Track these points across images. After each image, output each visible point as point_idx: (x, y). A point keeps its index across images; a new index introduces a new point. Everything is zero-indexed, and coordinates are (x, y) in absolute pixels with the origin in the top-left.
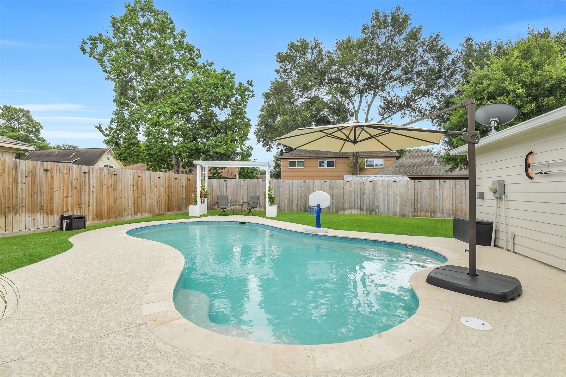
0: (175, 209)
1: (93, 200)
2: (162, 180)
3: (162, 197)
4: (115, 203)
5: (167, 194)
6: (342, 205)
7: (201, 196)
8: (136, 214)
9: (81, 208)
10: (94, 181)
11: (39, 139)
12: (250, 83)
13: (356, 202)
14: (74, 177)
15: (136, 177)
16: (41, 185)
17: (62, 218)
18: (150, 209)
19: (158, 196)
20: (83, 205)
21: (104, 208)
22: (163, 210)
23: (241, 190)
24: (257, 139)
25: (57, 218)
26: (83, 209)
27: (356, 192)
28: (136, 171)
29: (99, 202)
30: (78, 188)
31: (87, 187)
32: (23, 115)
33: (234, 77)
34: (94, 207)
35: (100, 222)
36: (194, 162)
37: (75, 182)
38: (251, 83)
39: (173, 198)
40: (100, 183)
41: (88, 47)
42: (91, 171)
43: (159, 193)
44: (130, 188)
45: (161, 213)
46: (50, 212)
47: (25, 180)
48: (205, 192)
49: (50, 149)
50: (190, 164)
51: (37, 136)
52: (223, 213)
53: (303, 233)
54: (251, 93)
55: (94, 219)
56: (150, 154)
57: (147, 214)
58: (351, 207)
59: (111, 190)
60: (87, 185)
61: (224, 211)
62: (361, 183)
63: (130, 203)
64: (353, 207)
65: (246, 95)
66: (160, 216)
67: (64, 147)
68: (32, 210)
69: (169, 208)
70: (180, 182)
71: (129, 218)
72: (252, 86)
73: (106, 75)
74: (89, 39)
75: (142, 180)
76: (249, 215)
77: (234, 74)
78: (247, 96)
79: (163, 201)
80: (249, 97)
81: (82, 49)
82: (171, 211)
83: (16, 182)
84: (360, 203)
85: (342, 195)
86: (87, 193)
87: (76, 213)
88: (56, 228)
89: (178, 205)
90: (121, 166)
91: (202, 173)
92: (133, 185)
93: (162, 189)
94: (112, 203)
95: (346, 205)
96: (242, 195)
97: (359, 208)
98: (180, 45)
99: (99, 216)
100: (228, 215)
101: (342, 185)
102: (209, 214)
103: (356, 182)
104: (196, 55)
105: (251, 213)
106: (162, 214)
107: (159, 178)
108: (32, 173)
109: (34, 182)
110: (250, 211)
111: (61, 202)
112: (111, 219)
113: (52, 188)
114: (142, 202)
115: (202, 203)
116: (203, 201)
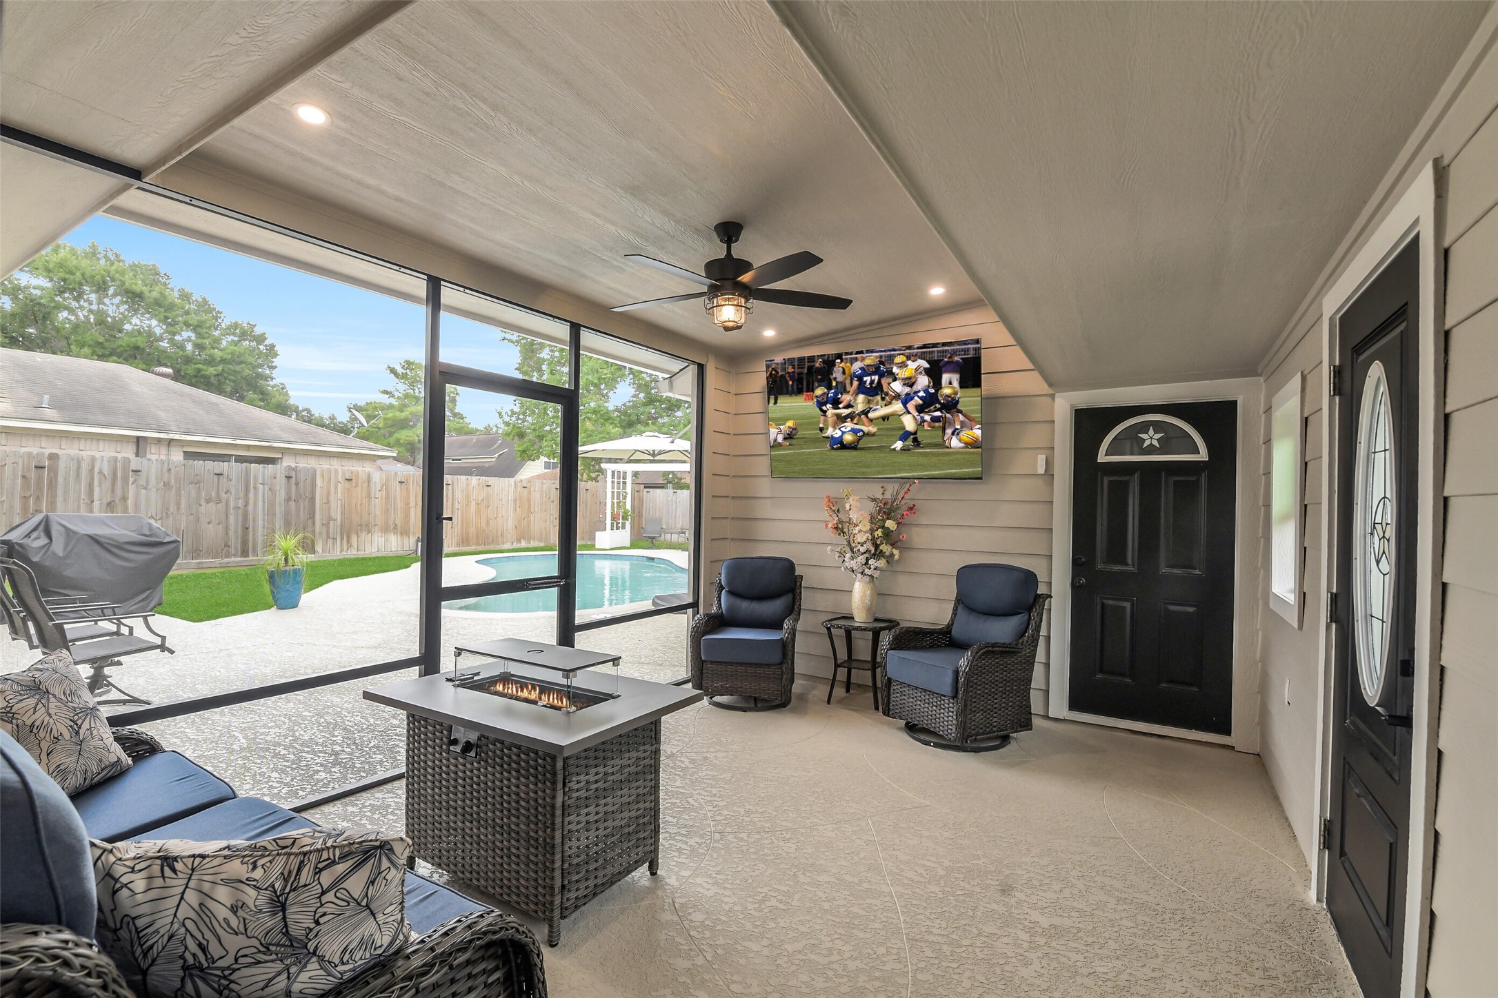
1: (457, 520)
4: (488, 524)
7: (614, 518)
8: (519, 541)
10: (460, 495)
15: (519, 489)
16: (395, 500)
18: (541, 534)
21: (472, 530)
25: (412, 540)
29: (465, 522)
34: (457, 528)
35: (466, 548)
36: (604, 466)
40: (467, 497)
42: (455, 482)
44: (511, 503)
46: (405, 533)
47: (378, 494)
48: (626, 512)
52: (652, 545)
55: (457, 545)
57: (536, 542)
59: (482, 506)
60: (451, 500)
61: (652, 542)
63: (510, 525)
68: (386, 530)
70: (594, 495)
71: (507, 546)
75: (529, 493)
83: (369, 496)
88: (411, 552)
91: (619, 483)
92: (515, 500)
94: (484, 525)
99: (466, 541)
100: (659, 548)
102: (633, 546)
108: (385, 486)
109: (388, 497)
111: (417, 521)
112: (483, 546)
113: (408, 504)
114: (529, 525)
115: (618, 529)
116: (620, 525)
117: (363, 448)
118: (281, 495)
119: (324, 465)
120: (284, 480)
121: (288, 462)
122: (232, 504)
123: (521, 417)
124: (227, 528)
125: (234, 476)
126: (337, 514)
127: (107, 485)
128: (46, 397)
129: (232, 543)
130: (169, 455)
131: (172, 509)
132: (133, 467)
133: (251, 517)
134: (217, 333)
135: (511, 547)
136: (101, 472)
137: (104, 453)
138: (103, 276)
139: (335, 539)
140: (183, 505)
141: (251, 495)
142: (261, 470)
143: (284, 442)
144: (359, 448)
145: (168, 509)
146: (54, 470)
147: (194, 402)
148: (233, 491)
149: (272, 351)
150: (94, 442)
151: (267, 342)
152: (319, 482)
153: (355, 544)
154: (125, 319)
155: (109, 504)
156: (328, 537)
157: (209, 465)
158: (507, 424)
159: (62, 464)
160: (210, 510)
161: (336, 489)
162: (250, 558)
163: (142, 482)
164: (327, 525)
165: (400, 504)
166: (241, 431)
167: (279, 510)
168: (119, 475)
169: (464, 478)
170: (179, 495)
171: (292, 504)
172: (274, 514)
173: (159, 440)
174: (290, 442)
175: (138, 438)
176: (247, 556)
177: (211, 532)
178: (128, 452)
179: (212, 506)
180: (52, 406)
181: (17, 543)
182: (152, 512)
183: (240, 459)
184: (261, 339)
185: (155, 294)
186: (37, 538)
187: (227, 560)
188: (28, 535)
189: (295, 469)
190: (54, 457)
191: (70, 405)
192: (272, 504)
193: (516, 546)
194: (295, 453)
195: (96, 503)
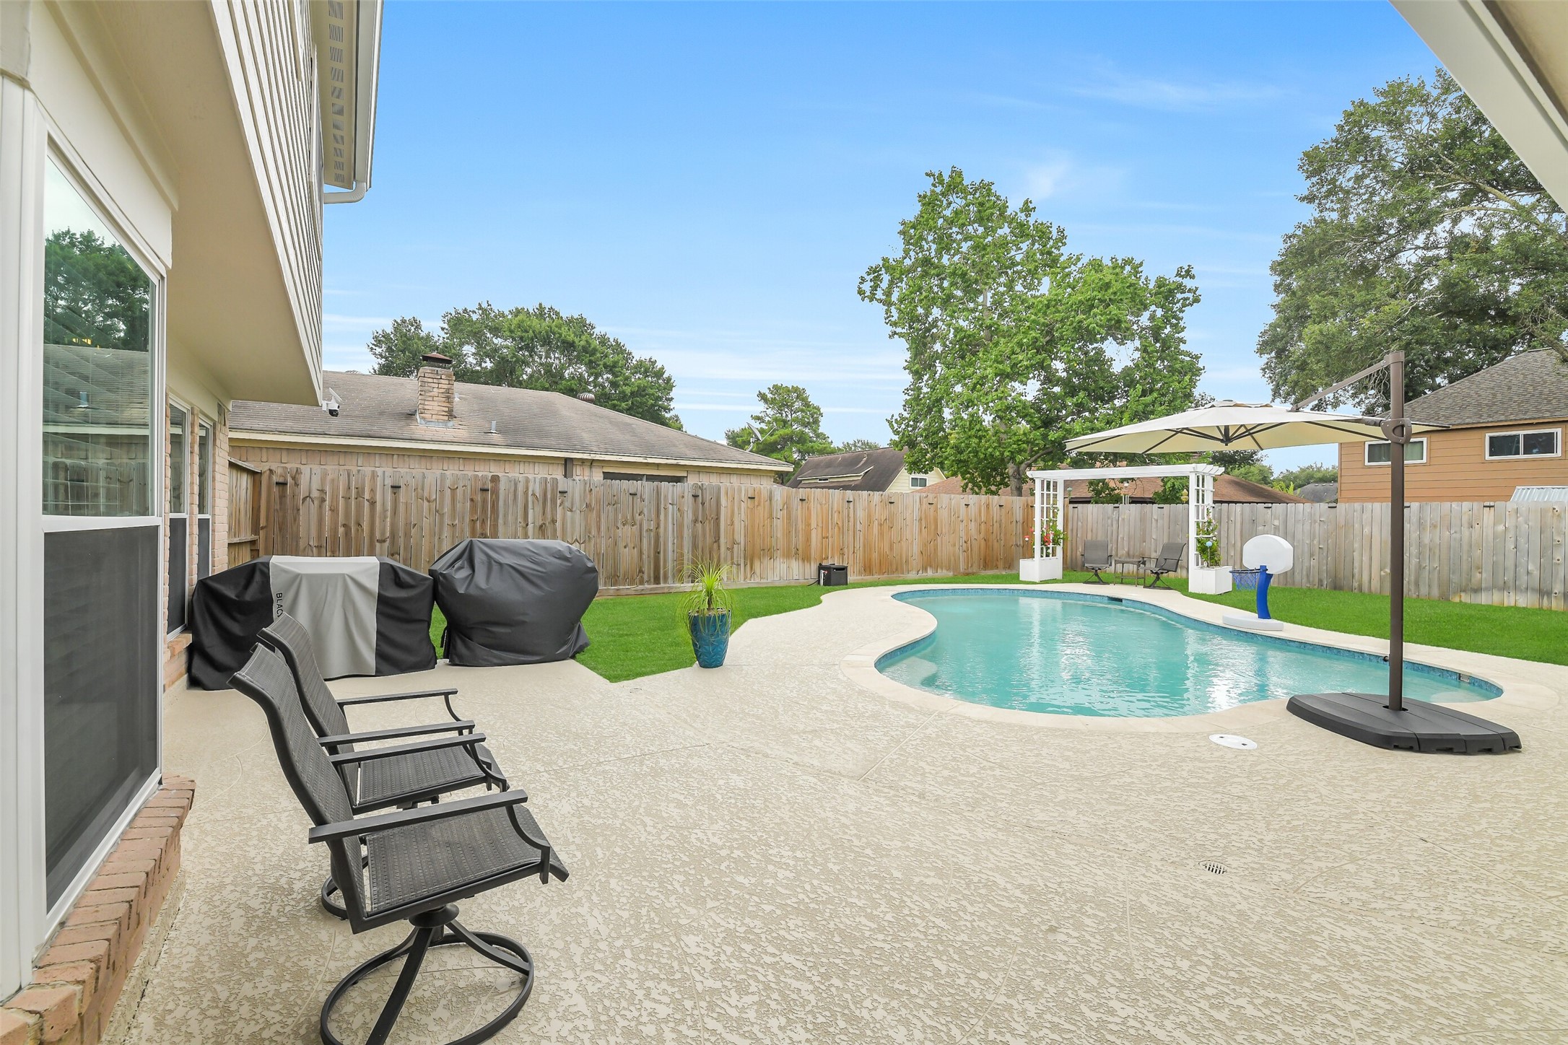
0: (1001, 564)
1: (859, 544)
2: (973, 509)
3: (974, 542)
4: (891, 549)
5: (982, 536)
6: (1464, 575)
7: (1044, 541)
8: (925, 569)
9: (843, 554)
10: (861, 514)
11: (818, 436)
12: (1188, 274)
13: (1522, 570)
14: (835, 509)
15: (925, 506)
16: (797, 521)
17: (821, 567)
18: (950, 561)
19: (965, 539)
20: (846, 550)
21: (875, 556)
22: (975, 565)
23: (1154, 530)
24: (1271, 386)
25: (814, 567)
26: (846, 557)
27: (1522, 541)
28: (925, 495)
29: (867, 546)
30: (840, 524)
31: (851, 524)
32: (797, 397)
33: (1140, 269)
34: (860, 554)
35: (869, 578)
36: (1029, 474)
37: (836, 515)
38: (1188, 272)
39: (996, 545)
40: (869, 516)
41: (867, 287)
42: (857, 499)
43: (967, 534)
44: (916, 524)
45: (970, 570)
46: (806, 558)
47: (780, 514)
48: (1057, 534)
49: (833, 452)
50: (1022, 479)
51: (815, 431)
52: (1095, 578)
53: (1218, 627)
54: (1190, 295)
55: (860, 574)
56: (960, 461)
57: (944, 571)
58: (1501, 583)
59: (886, 527)
60: (852, 519)
61: (1097, 575)
62: (1543, 512)
63: (916, 549)
64: (1511, 583)
65: (1178, 302)
66: (968, 576)
67: (855, 446)
68: (787, 555)
69: (988, 563)
70: (1010, 512)
71: (913, 575)
72: (1193, 277)
73: (889, 329)
74: (869, 274)
75: (936, 511)
76: (1154, 587)
77: (1141, 264)
78: (1179, 305)
79: (976, 549)
80: (1184, 305)
81: (861, 292)
82: (992, 569)
83: (771, 517)
84: (1536, 573)
85: (1465, 547)
86: (851, 533)
87: (837, 563)
88: (813, 581)
89: (1005, 558)
90: (941, 478)
91: (1048, 495)
92: (921, 519)
93: (973, 526)
94: (887, 549)
95: (1484, 577)
96: (1155, 540)
97: (1533, 589)
98: (1021, 231)
99: (867, 569)
100: (1108, 583)
101: (1465, 519)
102: (1066, 579)
103: (1523, 509)
104: (1057, 241)
105: (1158, 583)
106: (973, 574)
107: (967, 505)
108: (787, 505)
109: (789, 518)
110: (1158, 578)
111: (819, 545)
112: (886, 575)
113: (809, 525)
114: (936, 550)
115: (1047, 556)
116: (1050, 551)
117: (761, 463)
118: (688, 517)
119: (725, 483)
120: (691, 499)
121: (692, 480)
122: (645, 527)
123: (911, 423)
124: (641, 553)
125: (646, 496)
126: (740, 537)
127: (539, 509)
128: (494, 423)
129: (645, 569)
130: (591, 476)
131: (594, 532)
132: (560, 489)
133: (662, 540)
134: (628, 373)
135: (917, 577)
136: (533, 494)
137: (537, 475)
138: (547, 332)
139: (738, 565)
140: (603, 528)
141: (662, 517)
142: (671, 488)
143: (689, 459)
144: (757, 463)
145: (590, 532)
146: (495, 492)
147: (611, 423)
148: (646, 511)
149: (669, 385)
150: (531, 465)
151: (665, 376)
152: (723, 502)
153: (758, 571)
154: (563, 368)
155: (541, 526)
156: (732, 563)
157: (625, 484)
158: (896, 432)
159: (503, 486)
160: (626, 532)
161: (739, 509)
162: (662, 585)
163: (567, 504)
164: (730, 549)
165: (801, 526)
166: (650, 449)
167: (687, 534)
168: (549, 496)
169: (865, 493)
170: (599, 516)
171: (699, 525)
172: (682, 537)
173: (583, 461)
174: (694, 459)
175: (566, 460)
176: (659, 583)
177: (627, 557)
178: (558, 473)
179: (628, 527)
180: (499, 431)
181: (441, 574)
182: (576, 536)
183: (651, 478)
184: (659, 374)
185: (582, 343)
186: (461, 568)
187: (641, 587)
188: (452, 565)
189: (701, 488)
190: (495, 479)
191: (512, 430)
192: (680, 526)
193: (922, 575)
194: (700, 470)
195: (530, 526)
